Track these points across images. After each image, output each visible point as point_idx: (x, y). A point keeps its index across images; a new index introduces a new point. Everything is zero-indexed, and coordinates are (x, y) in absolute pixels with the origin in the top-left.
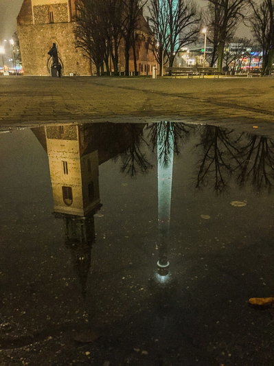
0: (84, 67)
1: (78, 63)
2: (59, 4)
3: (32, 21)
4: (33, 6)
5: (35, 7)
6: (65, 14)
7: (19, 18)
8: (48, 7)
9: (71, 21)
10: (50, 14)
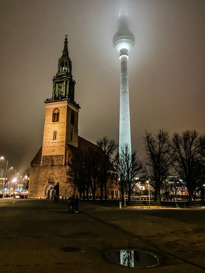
0: (70, 192)
1: (66, 190)
2: (59, 155)
3: (40, 164)
4: (42, 155)
5: (43, 156)
6: (62, 160)
7: (32, 163)
8: (52, 156)
9: (65, 165)
10: (52, 161)
